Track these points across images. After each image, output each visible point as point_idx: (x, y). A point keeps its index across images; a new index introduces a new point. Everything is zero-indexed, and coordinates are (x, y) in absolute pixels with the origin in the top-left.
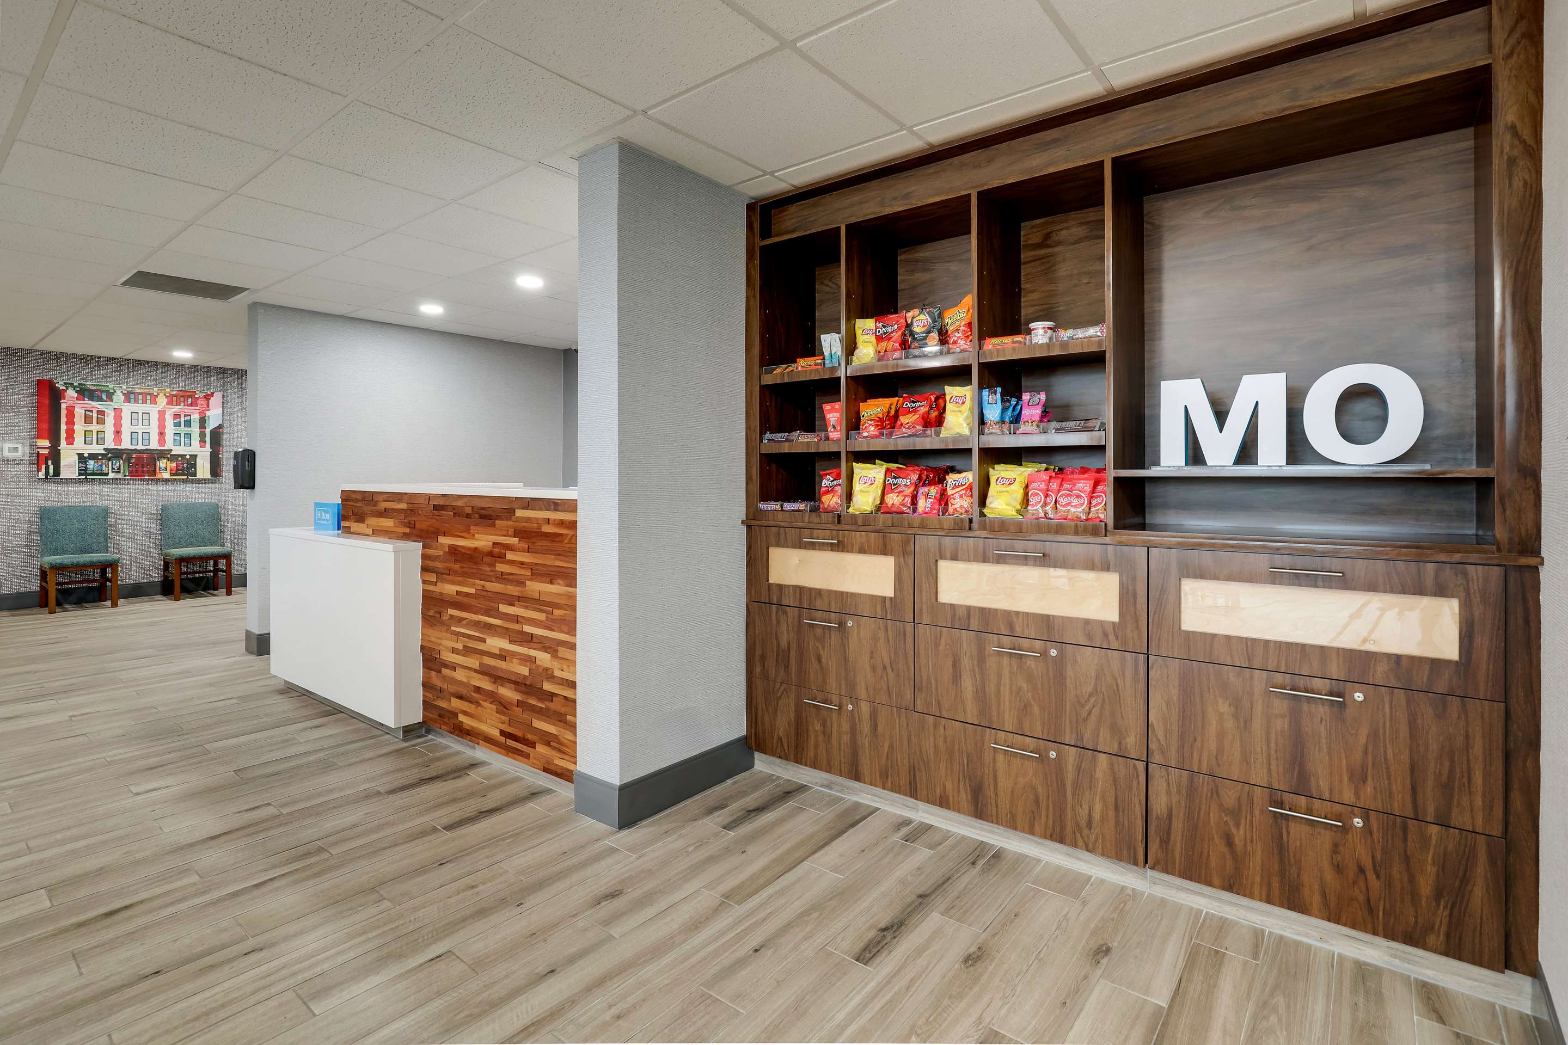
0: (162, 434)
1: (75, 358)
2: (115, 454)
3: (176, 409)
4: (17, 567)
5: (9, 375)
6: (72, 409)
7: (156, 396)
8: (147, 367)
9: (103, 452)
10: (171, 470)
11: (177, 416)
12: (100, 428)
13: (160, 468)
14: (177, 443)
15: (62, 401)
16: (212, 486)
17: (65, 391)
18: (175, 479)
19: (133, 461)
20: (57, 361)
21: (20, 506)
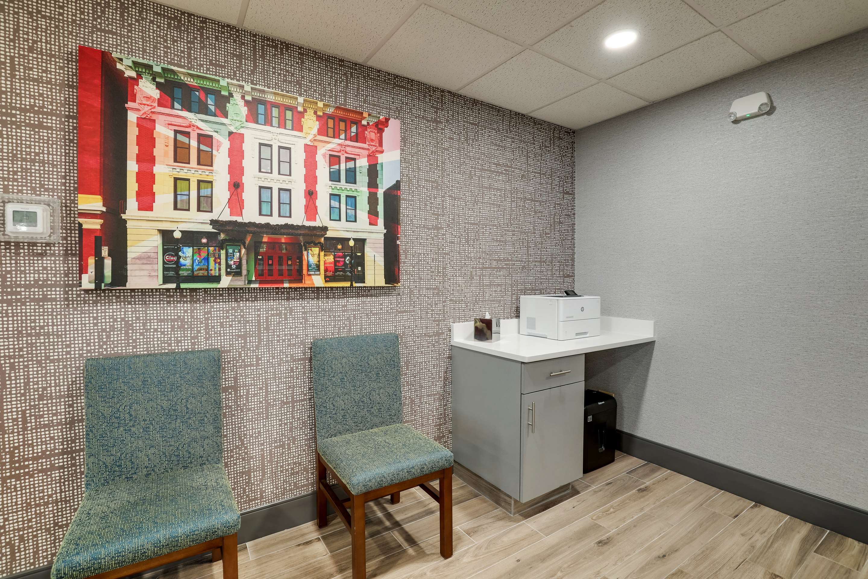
0: (311, 194)
2: (232, 234)
3: (334, 144)
4: (46, 504)
5: (16, 31)
6: (148, 125)
7: (302, 114)
8: (286, 57)
9: (209, 228)
10: (326, 270)
11: (334, 159)
12: (203, 173)
13: (309, 265)
14: (334, 214)
15: (130, 104)
16: (385, 300)
17: (135, 81)
18: (332, 288)
19: (263, 250)
20: (122, 16)
21: (47, 358)
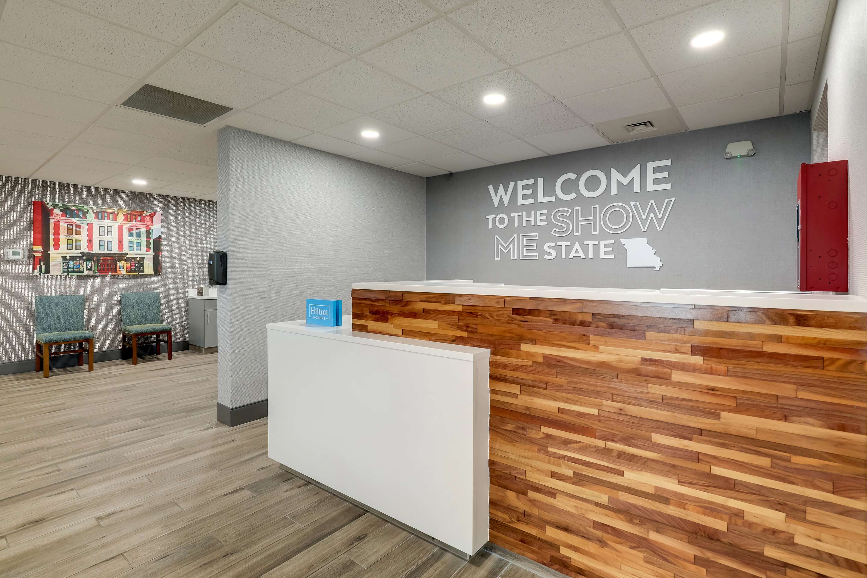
0: (121, 242)
1: (60, 186)
2: (89, 257)
3: (131, 224)
4: (19, 341)
5: (12, 197)
6: (57, 223)
7: (117, 215)
8: (110, 194)
9: (80, 255)
10: (127, 269)
11: (131, 229)
12: (78, 237)
13: (119, 267)
14: (131, 249)
15: (51, 217)
16: (154, 280)
17: (53, 210)
18: (130, 275)
19: (101, 262)
20: (47, 188)
21: (21, 296)
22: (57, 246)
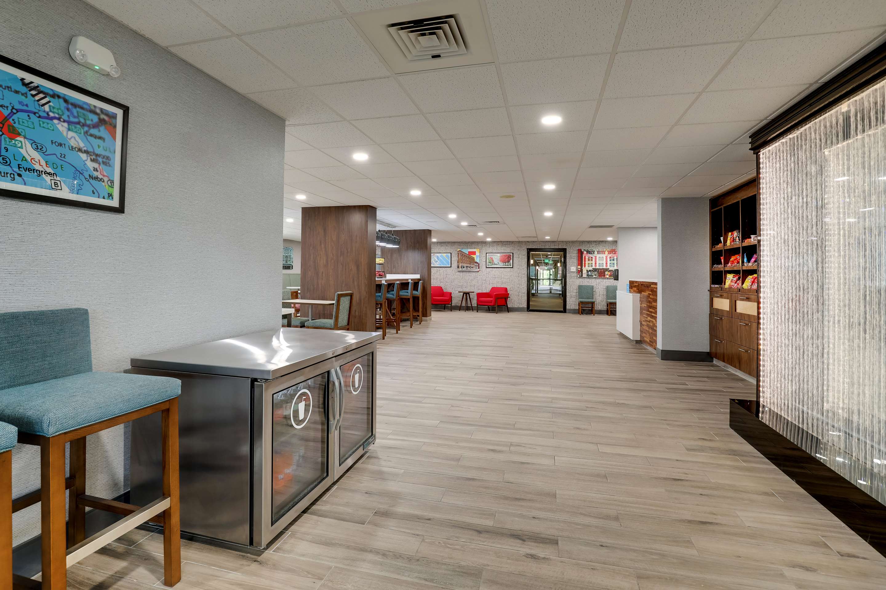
0: (606, 263)
1: (586, 242)
2: (595, 270)
4: (574, 302)
6: (585, 257)
7: (605, 252)
8: (603, 243)
9: (592, 269)
10: (609, 275)
11: (610, 258)
12: (592, 262)
13: (606, 274)
14: (610, 266)
15: (583, 255)
17: (584, 252)
18: (610, 278)
19: (599, 272)
20: (582, 243)
22: (585, 266)
